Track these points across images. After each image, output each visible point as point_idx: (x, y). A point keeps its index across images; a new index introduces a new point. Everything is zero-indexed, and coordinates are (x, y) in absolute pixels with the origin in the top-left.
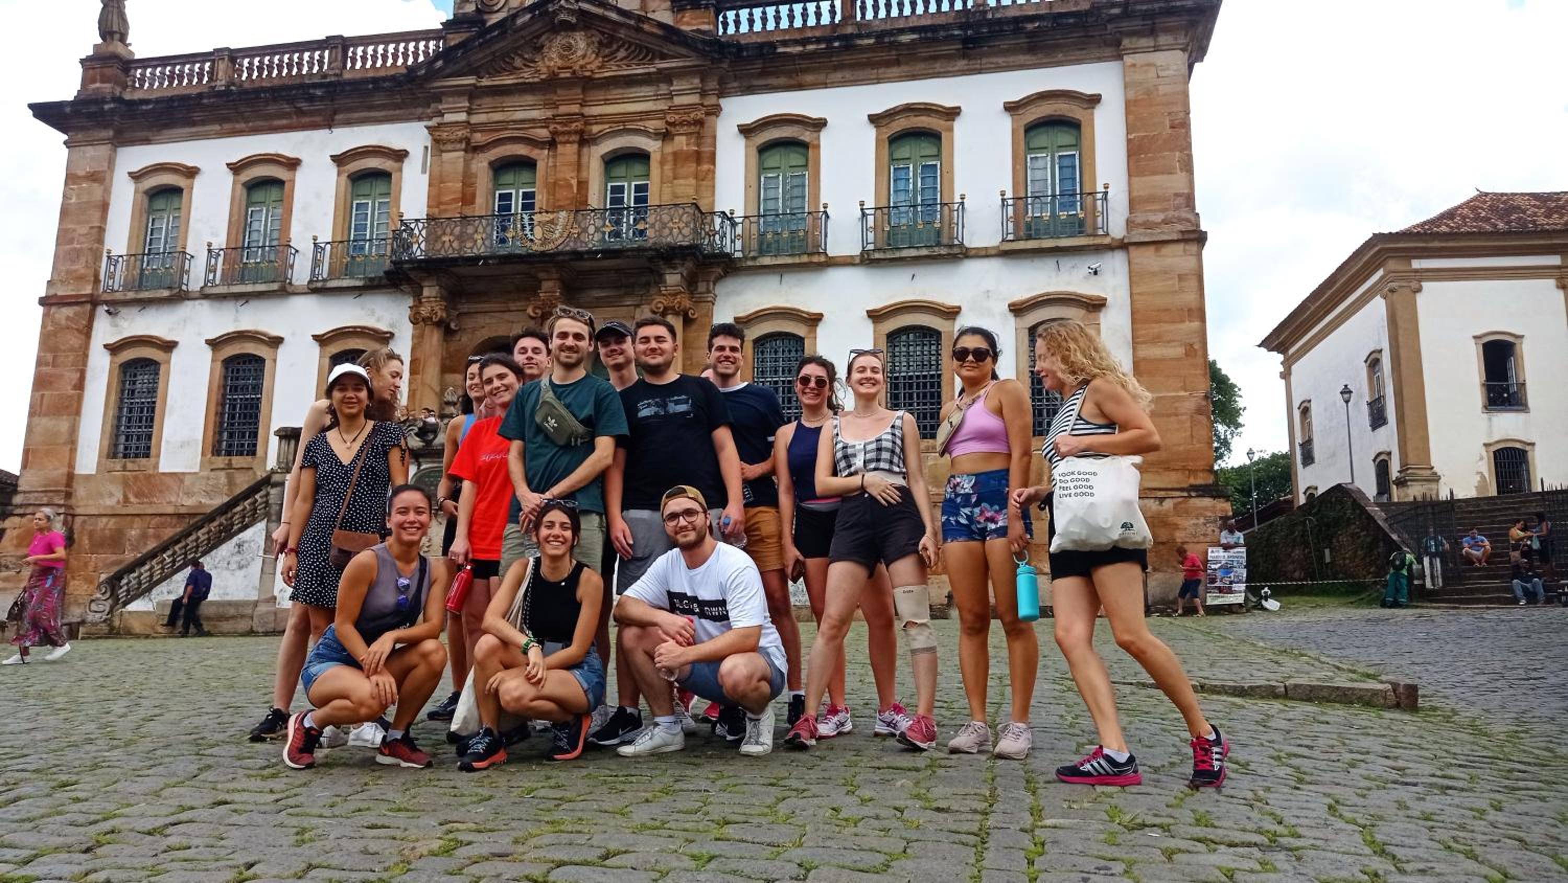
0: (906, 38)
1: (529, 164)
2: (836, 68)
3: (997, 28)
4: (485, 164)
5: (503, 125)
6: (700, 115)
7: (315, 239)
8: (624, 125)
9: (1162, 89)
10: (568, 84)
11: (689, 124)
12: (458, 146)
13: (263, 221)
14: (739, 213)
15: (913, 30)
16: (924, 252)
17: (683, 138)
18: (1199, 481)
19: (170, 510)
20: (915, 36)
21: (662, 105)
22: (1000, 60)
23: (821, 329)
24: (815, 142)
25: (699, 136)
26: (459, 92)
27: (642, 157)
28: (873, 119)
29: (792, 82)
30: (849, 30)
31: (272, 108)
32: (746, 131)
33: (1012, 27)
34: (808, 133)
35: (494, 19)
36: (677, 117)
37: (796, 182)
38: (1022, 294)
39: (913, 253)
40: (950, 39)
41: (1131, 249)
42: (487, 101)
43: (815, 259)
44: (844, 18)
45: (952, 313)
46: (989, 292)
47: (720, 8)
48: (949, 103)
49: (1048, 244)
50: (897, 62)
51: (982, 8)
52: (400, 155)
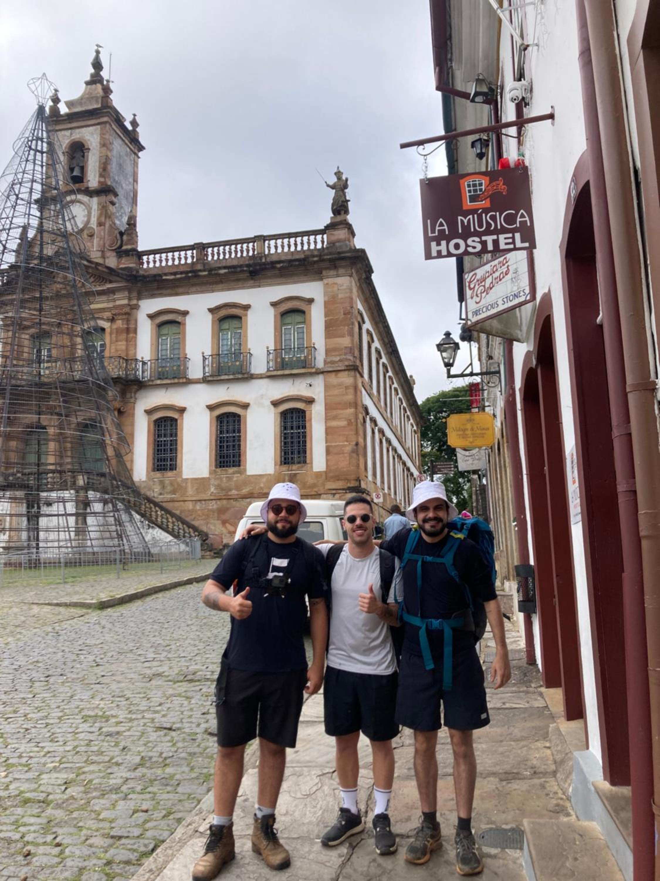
0: (222, 271)
1: (49, 335)
2: (194, 285)
3: (263, 267)
4: (28, 336)
5: (36, 317)
6: (127, 310)
8: (93, 315)
9: (340, 296)
10: (67, 296)
11: (122, 314)
14: (147, 358)
15: (225, 268)
16: (231, 377)
17: (120, 321)
18: (352, 485)
20: (226, 271)
21: (111, 305)
22: (268, 281)
23: (185, 415)
24: (184, 322)
25: (128, 321)
26: (13, 301)
27: (102, 330)
28: (211, 310)
30: (199, 267)
32: (151, 317)
34: (180, 318)
36: (117, 311)
37: (176, 341)
38: (277, 396)
39: (226, 377)
40: (242, 271)
41: (325, 374)
42: (28, 305)
43: (181, 381)
44: (197, 260)
45: (245, 406)
46: (262, 395)
47: (140, 255)
48: (245, 303)
49: (287, 372)
50: (221, 282)
51: (261, 255)
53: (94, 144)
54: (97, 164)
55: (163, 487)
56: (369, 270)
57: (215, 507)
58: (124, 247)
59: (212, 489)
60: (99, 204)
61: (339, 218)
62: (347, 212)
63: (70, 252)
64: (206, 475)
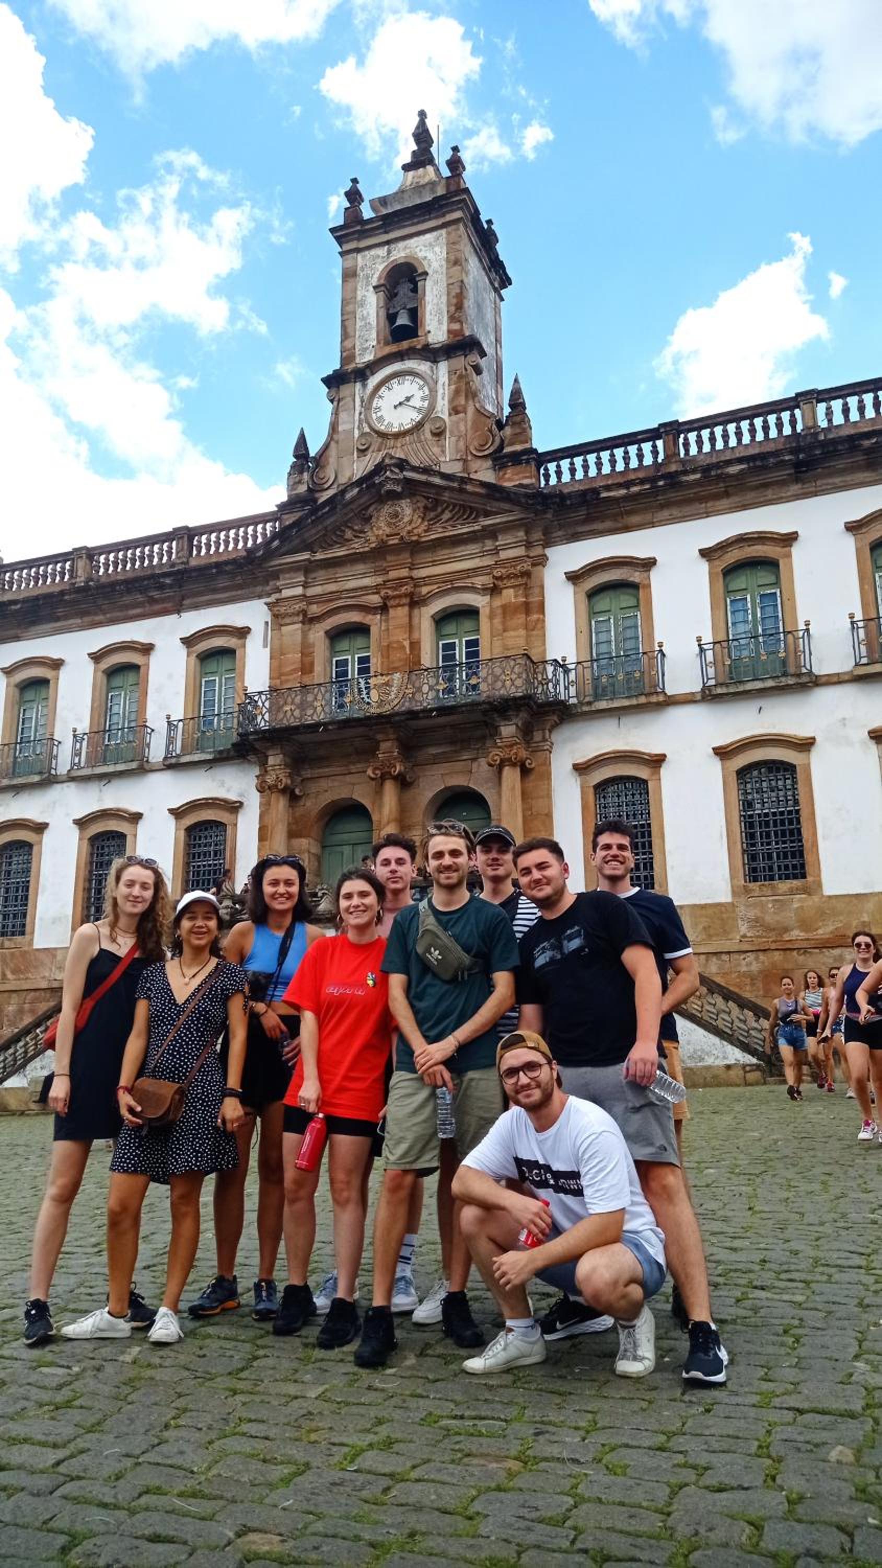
0: (734, 469)
1: (362, 630)
2: (662, 507)
3: (831, 449)
4: (322, 633)
5: (337, 595)
6: (526, 566)
7: (168, 717)
8: (452, 583)
10: (396, 550)
11: (516, 576)
12: (296, 619)
13: (121, 705)
14: (571, 659)
15: (740, 460)
16: (770, 683)
17: (511, 591)
19: (44, 985)
20: (743, 467)
21: (488, 561)
22: (837, 480)
23: (664, 771)
24: (646, 582)
25: (526, 587)
26: (295, 568)
27: (471, 613)
28: (705, 553)
29: (620, 525)
30: (673, 468)
31: (127, 599)
32: (574, 578)
33: (847, 446)
34: (637, 574)
35: (324, 497)
36: (503, 571)
37: (629, 623)
39: (758, 685)
40: (781, 464)
42: (321, 574)
43: (654, 699)
44: (667, 457)
45: (805, 744)
46: (844, 719)
47: (539, 460)
48: (784, 529)
50: (726, 494)
51: (812, 430)
52: (243, 632)
53: (435, 265)
54: (444, 299)
57: (755, 967)
58: (508, 450)
59: (743, 928)
60: (451, 373)
63: (402, 464)
64: (725, 896)
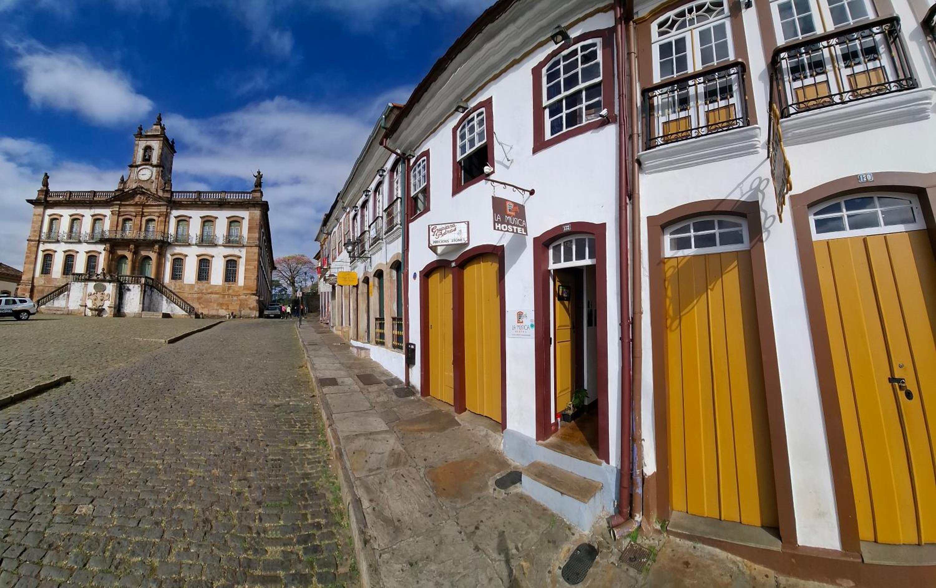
0: (207, 203)
1: (131, 220)
2: (194, 207)
3: (226, 203)
4: (121, 219)
5: (126, 211)
6: (166, 213)
7: (86, 231)
8: (150, 214)
9: (255, 217)
10: (140, 205)
11: (164, 215)
12: (117, 215)
13: (75, 228)
14: (173, 234)
15: (209, 201)
16: (207, 244)
17: (163, 218)
18: (254, 293)
19: (54, 286)
20: (209, 203)
21: (159, 210)
23: (187, 258)
24: (189, 221)
25: (166, 218)
26: (117, 204)
27: (154, 220)
28: (201, 217)
29: (185, 209)
30: (198, 200)
31: (79, 204)
32: (176, 217)
33: (228, 203)
34: (188, 219)
35: (125, 190)
36: (162, 214)
37: (185, 228)
38: (226, 254)
40: (216, 204)
41: (246, 247)
42: (123, 207)
43: (186, 244)
44: (197, 197)
45: (213, 257)
46: (220, 253)
47: (172, 193)
48: (215, 216)
49: (231, 245)
50: (206, 207)
51: (224, 198)
52: (105, 216)
54: (157, 154)
55: (176, 287)
56: (268, 209)
57: (197, 297)
58: (166, 189)
59: (196, 289)
60: (156, 171)
61: (257, 189)
62: (261, 187)
63: (142, 188)
64: (194, 283)
